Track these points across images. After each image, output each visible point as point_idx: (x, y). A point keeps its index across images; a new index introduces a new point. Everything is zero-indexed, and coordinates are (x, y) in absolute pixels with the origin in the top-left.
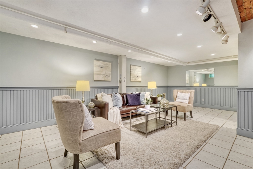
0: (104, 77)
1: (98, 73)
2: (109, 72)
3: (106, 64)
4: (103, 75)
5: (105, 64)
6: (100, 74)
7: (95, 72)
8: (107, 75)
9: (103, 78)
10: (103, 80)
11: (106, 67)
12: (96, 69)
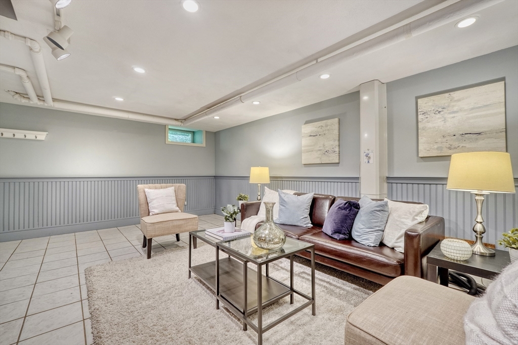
0: (320, 156)
1: (310, 148)
2: (331, 143)
3: (324, 126)
4: (319, 152)
5: (322, 126)
6: (312, 151)
7: (303, 148)
8: (327, 149)
9: (318, 157)
10: (319, 162)
11: (324, 132)
12: (305, 142)
